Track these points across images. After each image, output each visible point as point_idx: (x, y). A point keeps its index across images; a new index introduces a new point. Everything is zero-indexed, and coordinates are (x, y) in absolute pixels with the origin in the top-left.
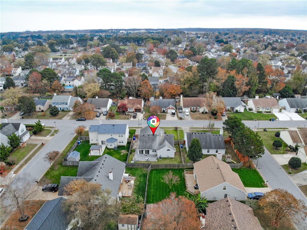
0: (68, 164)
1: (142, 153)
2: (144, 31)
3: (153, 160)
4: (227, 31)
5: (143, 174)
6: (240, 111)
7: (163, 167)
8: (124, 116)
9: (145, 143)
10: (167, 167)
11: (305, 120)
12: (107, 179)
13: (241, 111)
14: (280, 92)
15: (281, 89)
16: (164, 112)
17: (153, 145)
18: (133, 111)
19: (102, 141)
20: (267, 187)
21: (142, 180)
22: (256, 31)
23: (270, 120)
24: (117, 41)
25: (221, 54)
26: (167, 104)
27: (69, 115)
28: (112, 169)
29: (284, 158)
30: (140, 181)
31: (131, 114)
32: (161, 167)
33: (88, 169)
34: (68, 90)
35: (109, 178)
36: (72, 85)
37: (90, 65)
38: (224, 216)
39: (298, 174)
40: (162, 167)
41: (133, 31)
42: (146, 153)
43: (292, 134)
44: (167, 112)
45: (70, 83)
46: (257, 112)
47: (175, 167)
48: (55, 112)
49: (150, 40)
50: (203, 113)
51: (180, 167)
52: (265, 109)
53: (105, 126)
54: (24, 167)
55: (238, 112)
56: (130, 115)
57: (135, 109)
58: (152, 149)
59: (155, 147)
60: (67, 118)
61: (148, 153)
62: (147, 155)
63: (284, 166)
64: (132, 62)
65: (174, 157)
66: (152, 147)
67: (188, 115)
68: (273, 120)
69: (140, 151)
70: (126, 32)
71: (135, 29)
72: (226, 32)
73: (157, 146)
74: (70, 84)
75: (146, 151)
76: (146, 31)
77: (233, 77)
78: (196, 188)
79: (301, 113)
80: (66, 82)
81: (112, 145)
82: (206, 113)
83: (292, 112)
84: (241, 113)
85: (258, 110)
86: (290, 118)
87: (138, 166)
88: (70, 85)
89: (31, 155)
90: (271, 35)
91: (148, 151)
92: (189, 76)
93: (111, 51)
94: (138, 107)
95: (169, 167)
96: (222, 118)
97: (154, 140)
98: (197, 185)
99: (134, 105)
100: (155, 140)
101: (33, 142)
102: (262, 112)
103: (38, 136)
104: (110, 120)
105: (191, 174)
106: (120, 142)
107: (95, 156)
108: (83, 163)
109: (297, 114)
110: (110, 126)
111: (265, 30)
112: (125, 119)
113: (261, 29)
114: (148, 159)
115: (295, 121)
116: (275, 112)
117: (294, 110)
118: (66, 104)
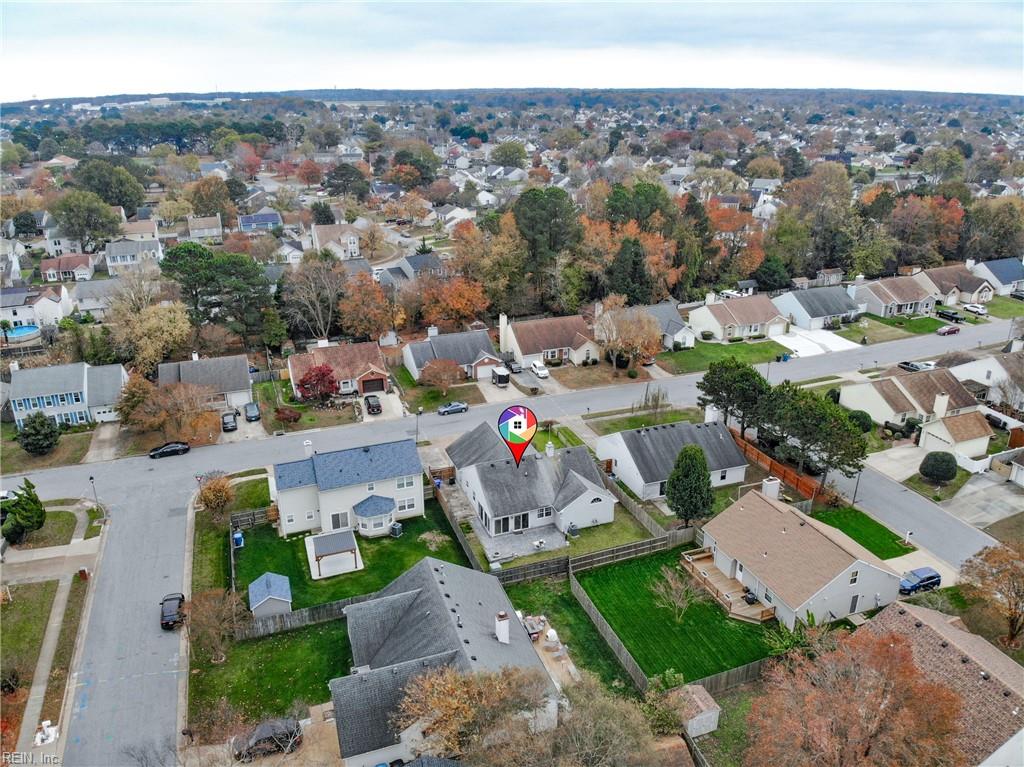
0: (262, 630)
1: (506, 529)
2: (165, 102)
3: (555, 543)
4: (456, 99)
5: (558, 599)
6: (684, 344)
7: (606, 559)
8: (331, 412)
9: (509, 491)
10: (617, 557)
11: (860, 346)
12: (494, 643)
13: (687, 345)
14: (752, 276)
15: (756, 266)
16: (467, 378)
17: (534, 492)
18: (352, 390)
19: (333, 516)
20: (914, 549)
21: (571, 619)
22: (543, 97)
23: (778, 359)
24: (97, 139)
25: (494, 174)
26: (469, 349)
27: (103, 441)
28: (480, 604)
29: (892, 459)
30: (569, 625)
31: (354, 400)
32: (599, 561)
33: (390, 625)
34: (19, 342)
35: (497, 639)
36: (25, 324)
37: (51, 238)
38: (929, 656)
39: (958, 495)
40: (602, 561)
41: (120, 103)
42: (517, 525)
43: (884, 391)
44: (476, 375)
45: (15, 314)
46: (730, 341)
47: (643, 551)
48: (46, 436)
49: (226, 134)
50: (585, 364)
51: (654, 548)
52: (747, 329)
53: (334, 459)
54: (72, 685)
55: (681, 349)
56: (349, 404)
57: (364, 382)
58: (537, 507)
59: (545, 498)
60: (102, 456)
61: (526, 525)
62: (521, 533)
63: (910, 482)
64: (218, 214)
65: (611, 520)
66: (536, 503)
67: (546, 377)
68: (785, 360)
69: (498, 522)
70: (98, 108)
71: (125, 95)
72: (454, 102)
73: (552, 494)
74: (16, 319)
75: (517, 520)
76: (171, 103)
77: (636, 243)
78: (752, 601)
79: (839, 328)
80: (18, 312)
81: (381, 524)
82: (595, 362)
83: (815, 329)
84: (688, 348)
85: (730, 334)
86: (823, 346)
87: (525, 575)
88: (16, 324)
89: (62, 632)
90: (591, 107)
91: (525, 517)
92: (505, 251)
93: (114, 179)
94: (372, 373)
95: (624, 555)
96: (648, 373)
97: (533, 474)
98: (747, 590)
99: (357, 367)
100: (536, 477)
101: (29, 575)
102: (741, 340)
103: (31, 545)
104: (288, 434)
105: (704, 561)
106: (402, 508)
107: (342, 578)
108: (358, 609)
109: (830, 333)
110: (355, 454)
111: (570, 95)
112: (339, 421)
113: (559, 91)
114: (541, 543)
115: (839, 353)
116: (775, 333)
117: (819, 322)
118: (77, 400)
